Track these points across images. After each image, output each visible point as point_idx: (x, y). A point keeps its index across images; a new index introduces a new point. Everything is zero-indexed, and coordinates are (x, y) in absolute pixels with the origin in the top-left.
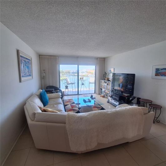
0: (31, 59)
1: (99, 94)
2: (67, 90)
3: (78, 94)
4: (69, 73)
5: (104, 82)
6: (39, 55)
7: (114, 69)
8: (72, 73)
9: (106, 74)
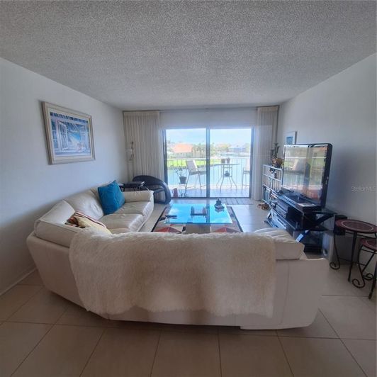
0: (91, 119)
1: (260, 200)
2: (183, 188)
3: (208, 197)
4: (228, 151)
5: (271, 170)
6: (124, 111)
7: (296, 133)
8: (234, 151)
9: (278, 148)
